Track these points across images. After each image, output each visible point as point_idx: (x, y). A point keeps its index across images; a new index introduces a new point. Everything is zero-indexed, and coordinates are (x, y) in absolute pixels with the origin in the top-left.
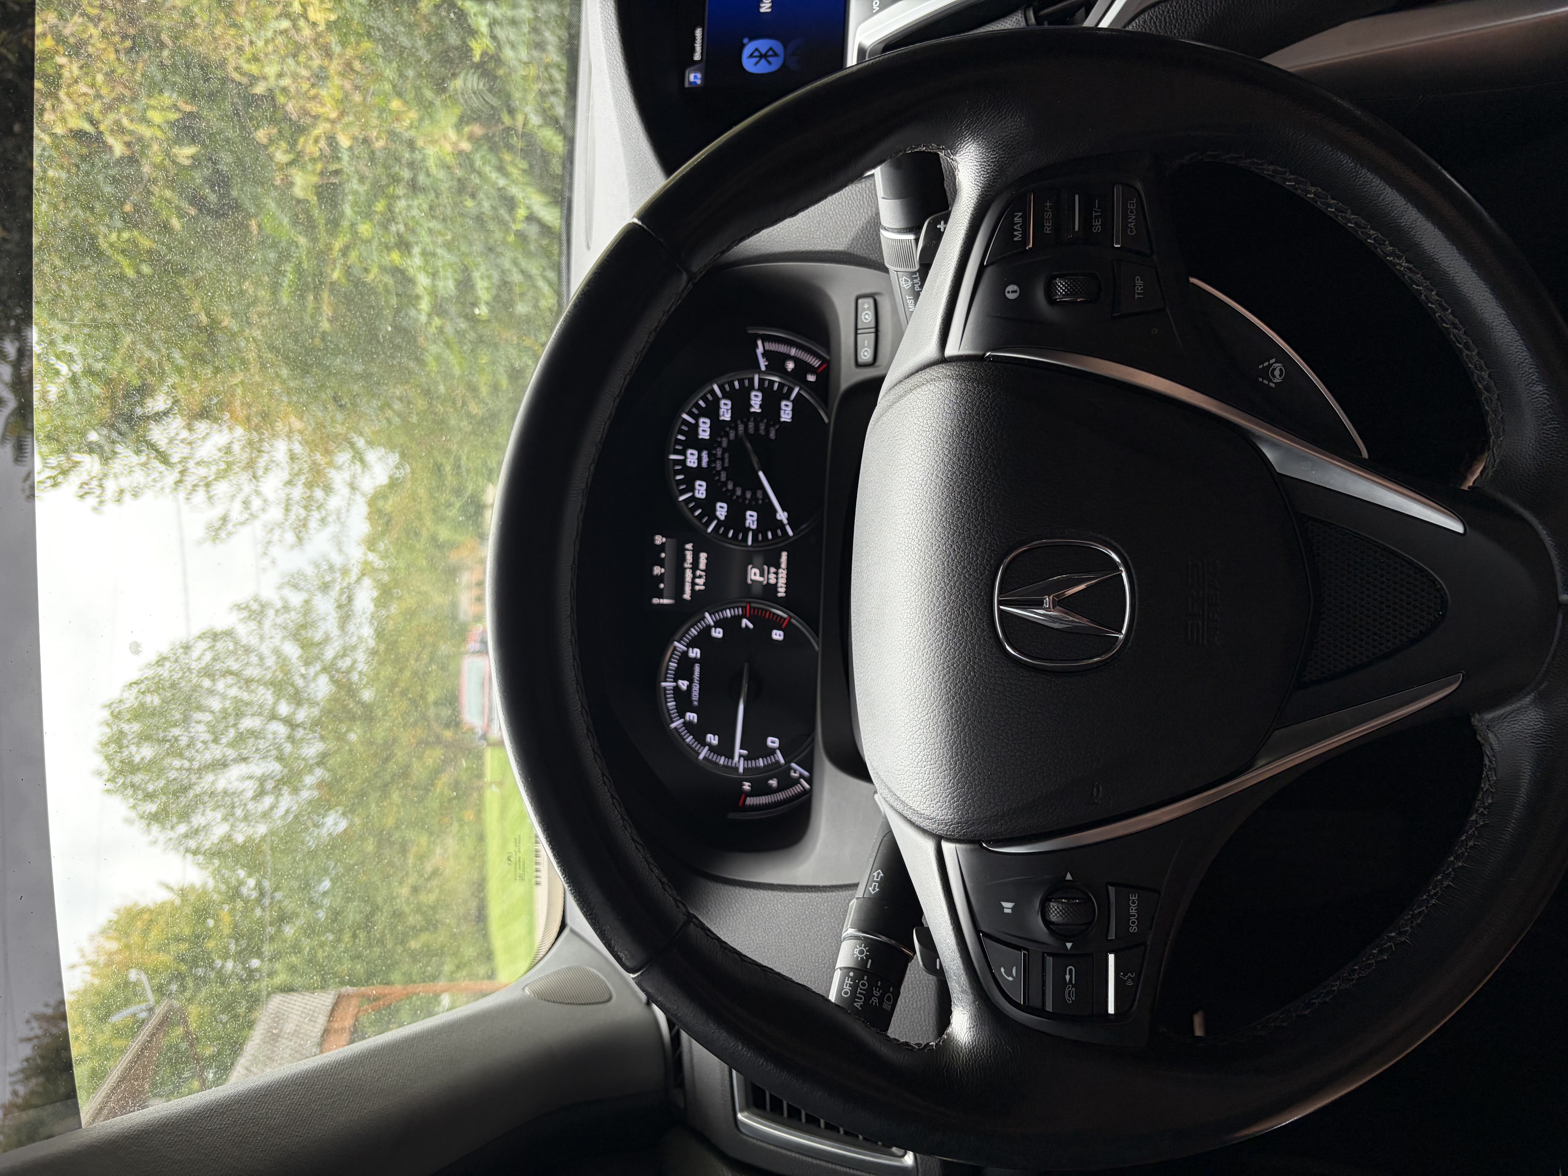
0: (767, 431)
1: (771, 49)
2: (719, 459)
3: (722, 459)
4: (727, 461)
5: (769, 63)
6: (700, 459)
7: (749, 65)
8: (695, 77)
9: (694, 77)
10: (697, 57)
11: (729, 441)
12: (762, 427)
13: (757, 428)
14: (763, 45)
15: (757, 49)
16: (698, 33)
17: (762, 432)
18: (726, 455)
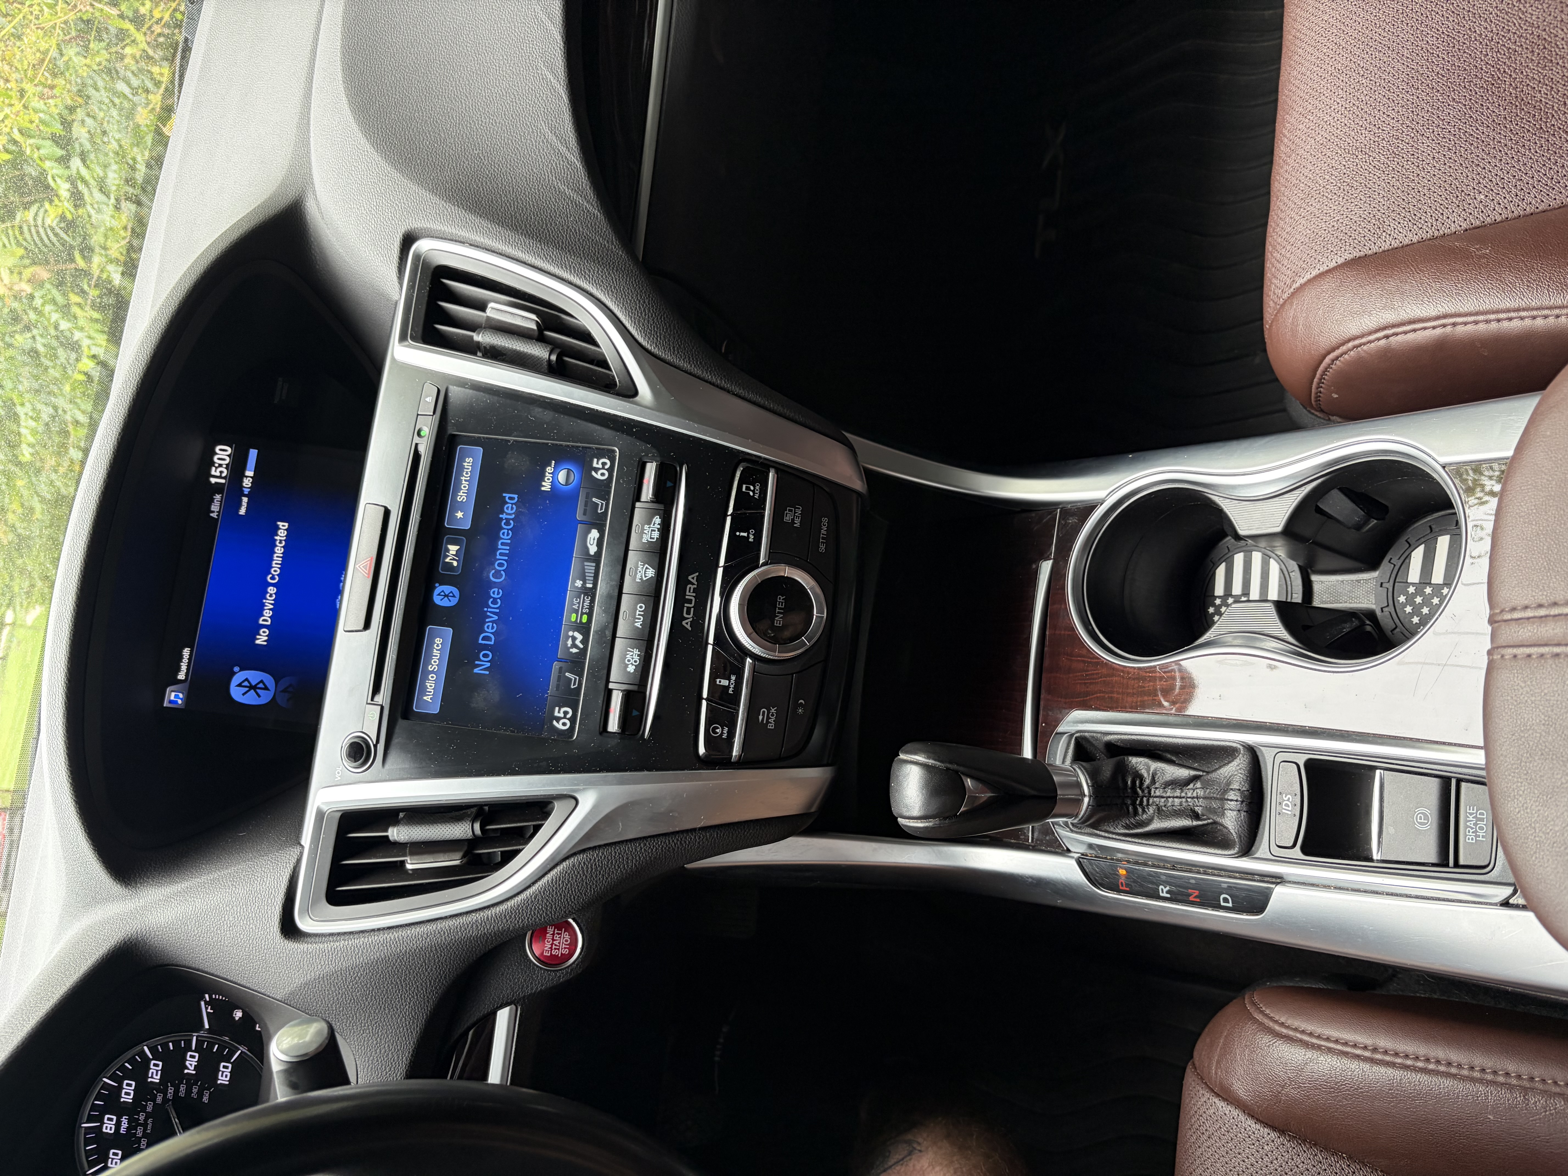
0: (200, 1094)
1: (262, 681)
2: (141, 1125)
3: (145, 1125)
4: (149, 1127)
5: (259, 696)
6: (118, 1125)
7: (236, 693)
8: (176, 696)
9: (174, 697)
10: (181, 676)
11: (155, 1105)
12: (195, 1090)
13: (189, 1091)
14: (254, 676)
15: (247, 680)
16: (186, 652)
17: (194, 1095)
18: (150, 1121)
